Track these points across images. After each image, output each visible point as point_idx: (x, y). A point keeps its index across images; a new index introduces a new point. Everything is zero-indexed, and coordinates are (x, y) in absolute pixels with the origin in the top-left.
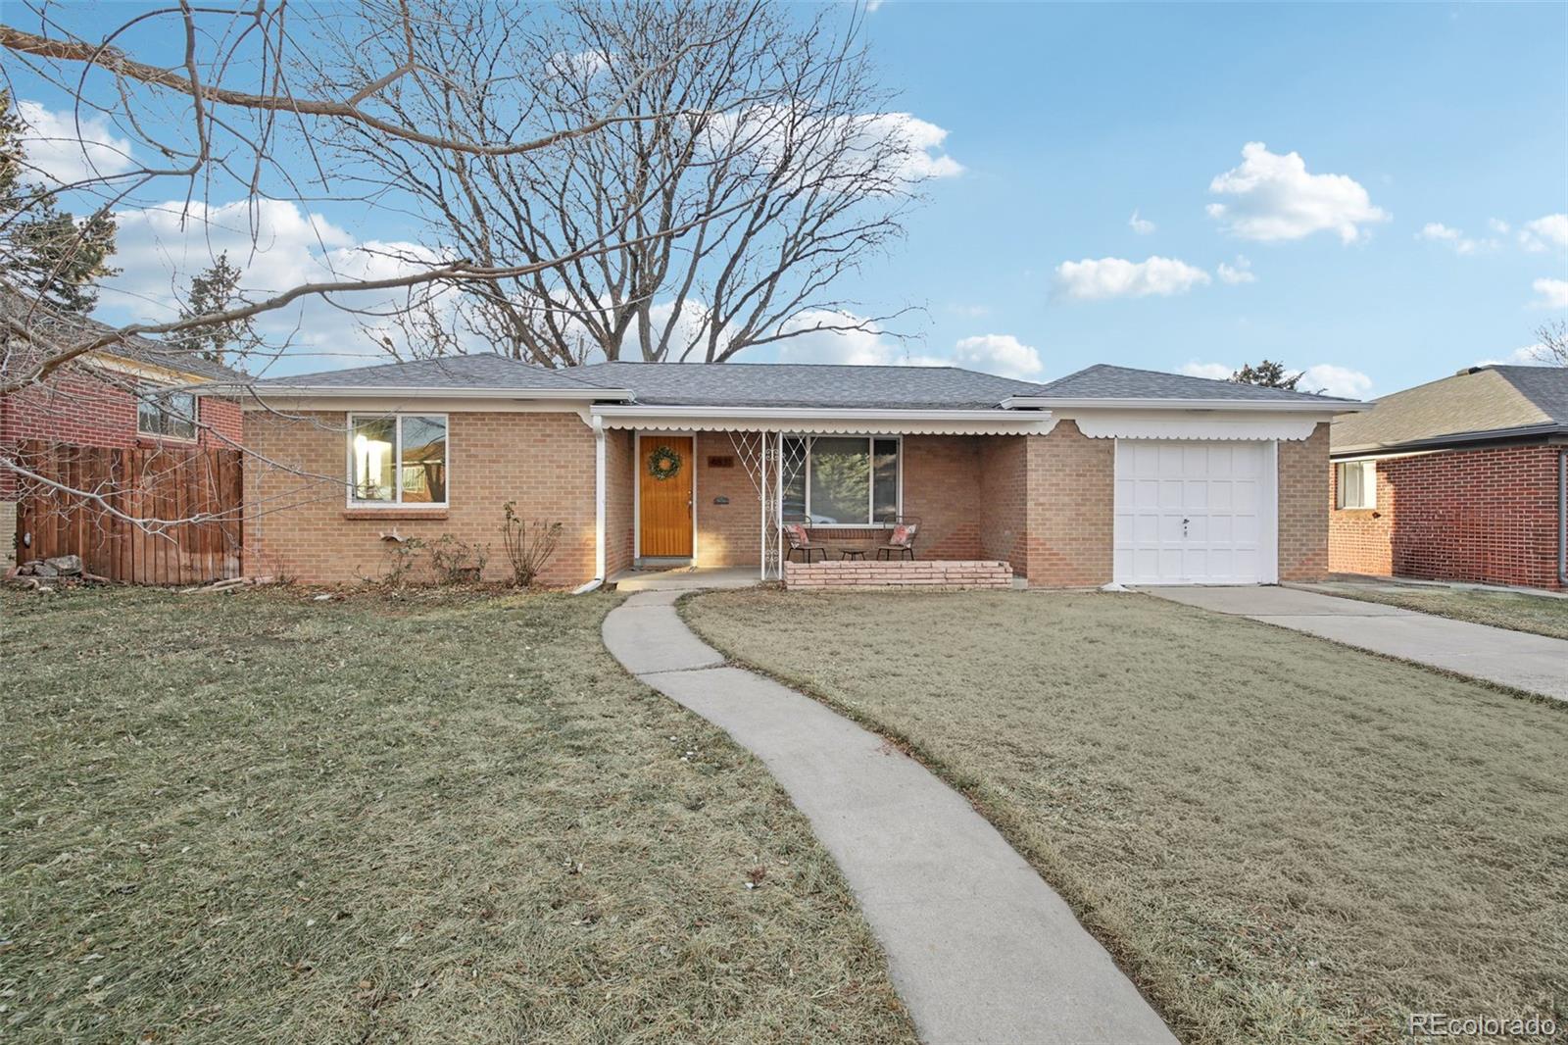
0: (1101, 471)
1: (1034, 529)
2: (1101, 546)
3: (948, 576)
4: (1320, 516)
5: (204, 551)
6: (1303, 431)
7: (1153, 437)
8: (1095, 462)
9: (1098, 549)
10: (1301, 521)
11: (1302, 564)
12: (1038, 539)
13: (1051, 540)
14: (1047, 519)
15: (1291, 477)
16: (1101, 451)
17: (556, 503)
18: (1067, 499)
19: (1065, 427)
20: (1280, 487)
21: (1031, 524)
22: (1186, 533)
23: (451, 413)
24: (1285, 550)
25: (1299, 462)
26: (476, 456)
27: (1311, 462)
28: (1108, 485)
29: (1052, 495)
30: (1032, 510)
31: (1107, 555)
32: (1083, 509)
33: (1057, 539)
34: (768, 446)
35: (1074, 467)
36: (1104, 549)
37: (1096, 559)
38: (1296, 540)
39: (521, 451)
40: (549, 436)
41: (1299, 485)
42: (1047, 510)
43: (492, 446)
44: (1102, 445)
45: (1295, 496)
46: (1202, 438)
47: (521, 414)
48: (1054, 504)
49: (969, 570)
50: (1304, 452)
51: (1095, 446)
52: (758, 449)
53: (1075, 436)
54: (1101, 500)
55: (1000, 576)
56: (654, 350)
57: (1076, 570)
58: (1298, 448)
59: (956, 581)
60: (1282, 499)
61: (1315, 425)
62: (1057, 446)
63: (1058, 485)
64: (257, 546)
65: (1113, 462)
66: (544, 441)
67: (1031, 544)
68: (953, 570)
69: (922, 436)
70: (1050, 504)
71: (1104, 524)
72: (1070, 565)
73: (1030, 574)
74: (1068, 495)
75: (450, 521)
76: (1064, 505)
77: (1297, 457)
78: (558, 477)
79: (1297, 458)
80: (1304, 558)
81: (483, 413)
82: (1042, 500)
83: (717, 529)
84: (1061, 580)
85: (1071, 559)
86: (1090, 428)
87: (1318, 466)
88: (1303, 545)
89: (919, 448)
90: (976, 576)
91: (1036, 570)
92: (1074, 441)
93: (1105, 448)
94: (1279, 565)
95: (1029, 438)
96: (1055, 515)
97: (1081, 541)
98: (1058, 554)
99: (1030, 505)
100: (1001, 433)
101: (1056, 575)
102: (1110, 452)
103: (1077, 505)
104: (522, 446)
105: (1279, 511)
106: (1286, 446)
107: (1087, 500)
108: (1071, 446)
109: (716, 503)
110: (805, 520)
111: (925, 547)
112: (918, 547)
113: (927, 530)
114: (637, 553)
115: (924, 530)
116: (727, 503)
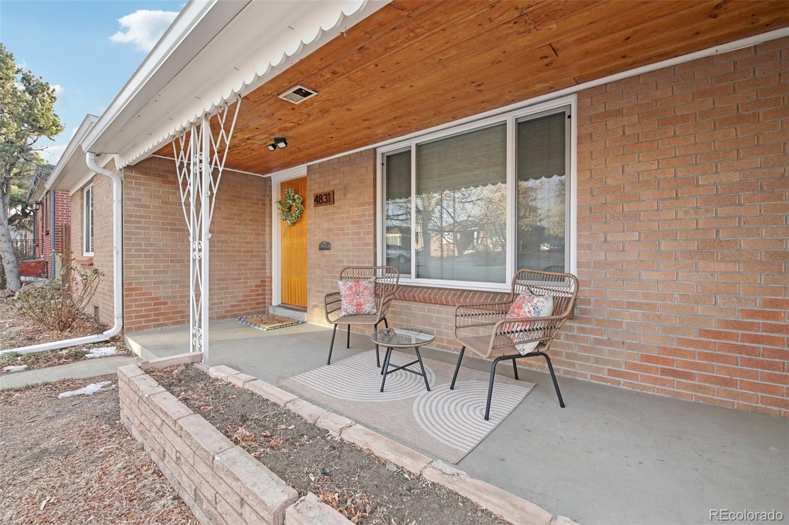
109: (321, 249)
110: (409, 272)
111: (631, 347)
112: (609, 342)
113: (640, 306)
114: (276, 300)
115: (630, 305)
116: (329, 249)
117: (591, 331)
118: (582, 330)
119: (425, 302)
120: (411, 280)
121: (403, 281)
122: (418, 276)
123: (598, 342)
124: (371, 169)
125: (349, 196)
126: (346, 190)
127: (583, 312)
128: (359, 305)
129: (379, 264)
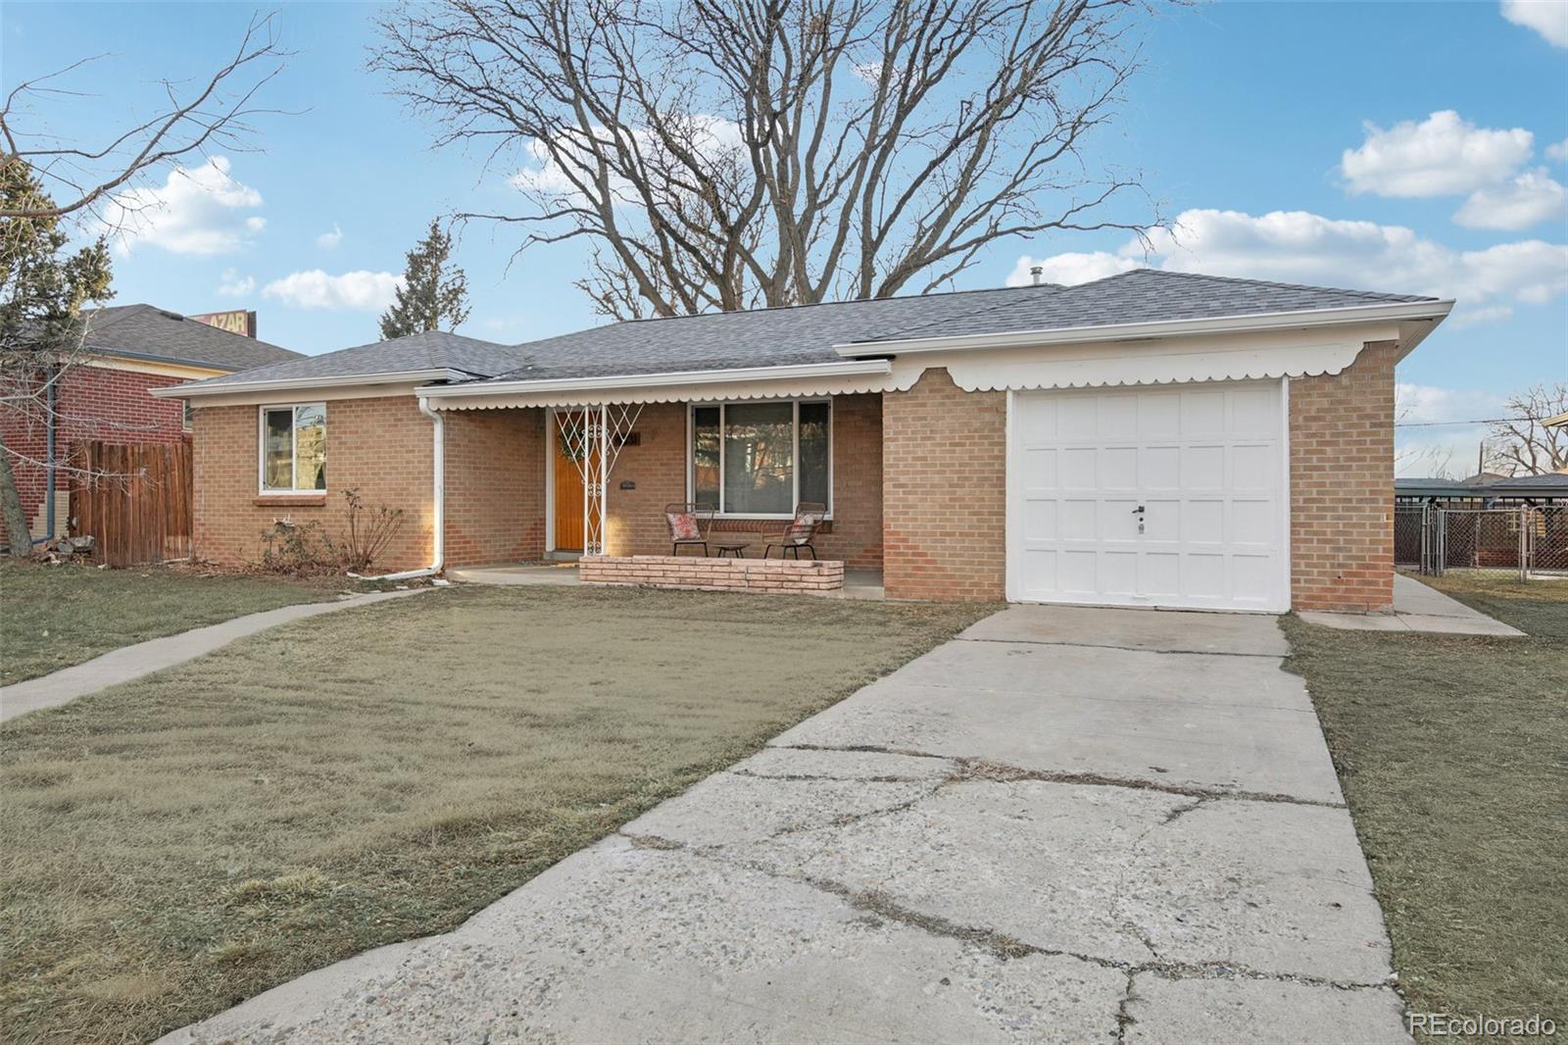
0: (986, 437)
1: (893, 520)
2: (986, 544)
3: (749, 577)
4: (1373, 501)
5: (176, 534)
6: (1337, 357)
7: (1080, 384)
8: (977, 424)
9: (982, 549)
10: (1334, 509)
11: (1338, 580)
12: (898, 533)
13: (915, 534)
14: (910, 507)
15: (1314, 435)
16: (986, 410)
17: (405, 489)
18: (937, 479)
19: (935, 379)
20: (1292, 453)
21: (888, 513)
22: (1141, 528)
23: (328, 402)
24: (1303, 557)
25: (1328, 410)
26: (345, 443)
27: (1355, 410)
28: (997, 457)
29: (916, 473)
30: (888, 493)
31: (995, 557)
32: (959, 492)
33: (924, 534)
34: (591, 422)
35: (947, 434)
36: (993, 549)
37: (980, 563)
38: (1326, 541)
39: (379, 437)
40: (400, 420)
41: (1328, 449)
42: (909, 493)
43: (357, 432)
44: (988, 401)
45: (1322, 468)
46: (1180, 380)
47: (379, 399)
48: (920, 486)
49: (772, 571)
50: (1341, 395)
51: (978, 402)
52: (582, 425)
53: (948, 390)
54: (986, 479)
55: (812, 579)
56: (814, 284)
57: (951, 577)
58: (1328, 387)
59: (758, 584)
60: (1298, 471)
61: (1362, 347)
62: (924, 405)
63: (924, 458)
64: (201, 529)
65: (1003, 423)
66: (396, 426)
67: (888, 540)
68: (755, 570)
69: (856, 395)
70: (915, 486)
71: (991, 514)
72: (943, 569)
73: (887, 579)
74: (939, 472)
75: (327, 507)
76: (932, 486)
77: (1325, 403)
78: (407, 462)
79: (1326, 405)
80: (1340, 571)
81: (350, 400)
82: (903, 479)
83: (623, 517)
84: (931, 590)
85: (943, 562)
86: (968, 378)
87: (1368, 416)
88: (1339, 549)
89: (852, 413)
90: (782, 578)
91: (895, 575)
92: (948, 397)
93: (993, 402)
94: (1293, 581)
95: (885, 397)
96: (922, 500)
97: (957, 537)
98: (925, 555)
99: (887, 486)
100: (859, 392)
101: (923, 584)
102: (1000, 410)
103: (951, 486)
104: (379, 431)
105: (1292, 493)
106: (1304, 386)
107: (966, 479)
108: (943, 404)
109: (622, 488)
110: (718, 509)
111: (859, 545)
112: (850, 545)
113: (863, 522)
114: (550, 546)
115: (859, 522)
116: (633, 488)
117: (841, 539)
118: (836, 539)
119: (734, 531)
120: (721, 514)
121: (717, 516)
122: (726, 512)
123: (844, 545)
124: (682, 419)
125: (657, 440)
126: (654, 434)
127: (837, 528)
128: (688, 531)
129: (689, 501)
